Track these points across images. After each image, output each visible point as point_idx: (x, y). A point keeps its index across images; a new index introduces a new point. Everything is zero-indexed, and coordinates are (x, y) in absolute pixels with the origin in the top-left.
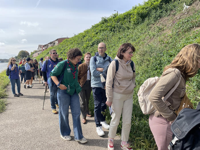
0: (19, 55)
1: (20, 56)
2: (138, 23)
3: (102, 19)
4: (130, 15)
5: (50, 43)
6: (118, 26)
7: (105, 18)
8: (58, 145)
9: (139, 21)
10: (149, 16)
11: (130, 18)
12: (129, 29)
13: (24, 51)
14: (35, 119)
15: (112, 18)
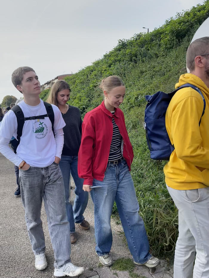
0: (3, 102)
1: (6, 103)
2: (172, 48)
3: (119, 42)
4: (161, 33)
5: (46, 83)
6: (142, 53)
7: (123, 40)
8: (25, 229)
9: (174, 43)
10: (190, 35)
11: (161, 39)
12: (158, 57)
13: (10, 96)
14: (5, 193)
15: (133, 40)
